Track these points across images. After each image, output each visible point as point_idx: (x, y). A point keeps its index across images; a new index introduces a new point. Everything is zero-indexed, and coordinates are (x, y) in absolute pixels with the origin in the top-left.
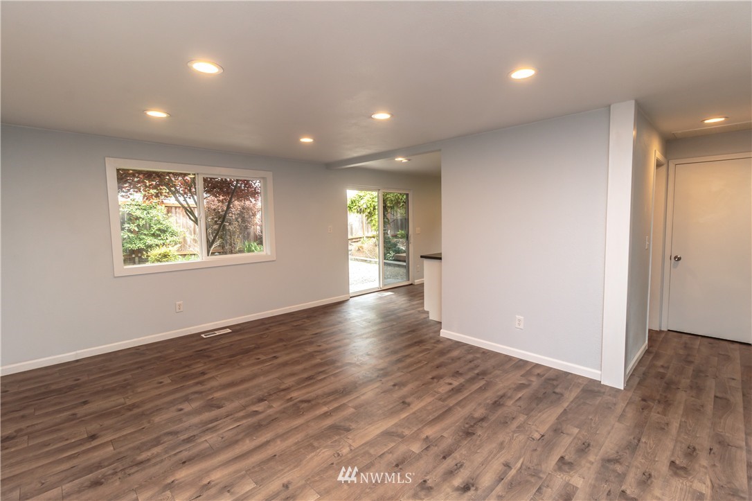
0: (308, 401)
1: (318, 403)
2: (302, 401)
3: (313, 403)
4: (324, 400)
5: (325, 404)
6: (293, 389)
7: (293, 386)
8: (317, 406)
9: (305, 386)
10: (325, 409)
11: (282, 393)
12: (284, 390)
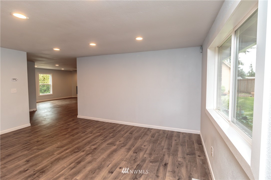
0: (75, 152)
1: (70, 152)
2: (77, 152)
3: (73, 152)
4: (68, 154)
5: (67, 153)
6: (85, 155)
7: (86, 156)
8: (71, 152)
9: (79, 158)
10: (67, 151)
11: (88, 153)
12: (89, 154)
